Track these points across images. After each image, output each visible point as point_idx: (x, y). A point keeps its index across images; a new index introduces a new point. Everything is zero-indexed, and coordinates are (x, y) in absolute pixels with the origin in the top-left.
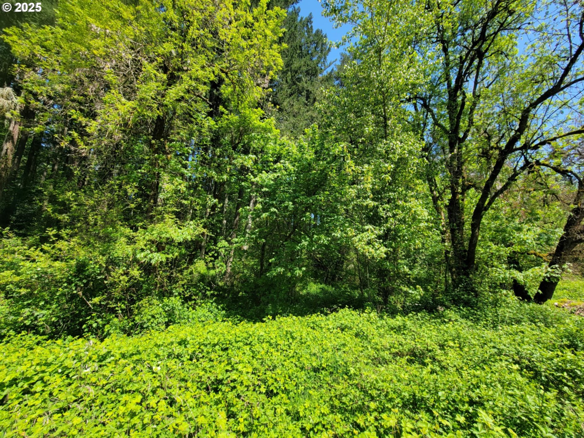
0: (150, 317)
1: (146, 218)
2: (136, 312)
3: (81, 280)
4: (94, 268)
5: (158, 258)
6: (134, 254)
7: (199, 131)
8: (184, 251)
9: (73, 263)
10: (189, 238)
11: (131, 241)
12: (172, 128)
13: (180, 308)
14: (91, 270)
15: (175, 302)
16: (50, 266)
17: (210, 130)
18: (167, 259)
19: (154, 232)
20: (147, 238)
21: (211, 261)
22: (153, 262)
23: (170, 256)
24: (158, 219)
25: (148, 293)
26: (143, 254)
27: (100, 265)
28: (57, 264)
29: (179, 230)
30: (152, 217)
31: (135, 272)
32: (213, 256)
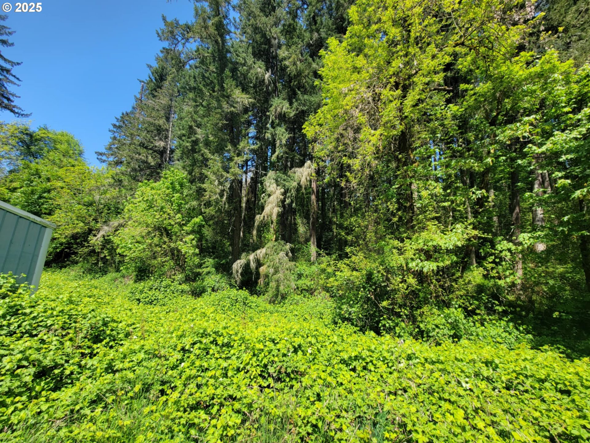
0: (434, 327)
1: (408, 229)
2: (419, 319)
3: (371, 286)
4: (377, 277)
5: (429, 266)
6: (407, 264)
7: (442, 125)
8: (455, 259)
9: (364, 272)
10: (459, 244)
11: (401, 252)
12: (412, 136)
13: (464, 321)
14: (376, 278)
15: (457, 314)
16: (351, 276)
17: (454, 117)
18: (438, 266)
19: (420, 241)
20: (414, 247)
21: (493, 269)
22: (425, 270)
23: (441, 264)
24: (419, 228)
25: (426, 301)
26: (414, 264)
27: (382, 274)
28: (355, 273)
29: (445, 236)
30: (413, 227)
31: (412, 280)
32: (494, 262)
